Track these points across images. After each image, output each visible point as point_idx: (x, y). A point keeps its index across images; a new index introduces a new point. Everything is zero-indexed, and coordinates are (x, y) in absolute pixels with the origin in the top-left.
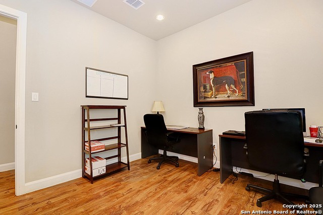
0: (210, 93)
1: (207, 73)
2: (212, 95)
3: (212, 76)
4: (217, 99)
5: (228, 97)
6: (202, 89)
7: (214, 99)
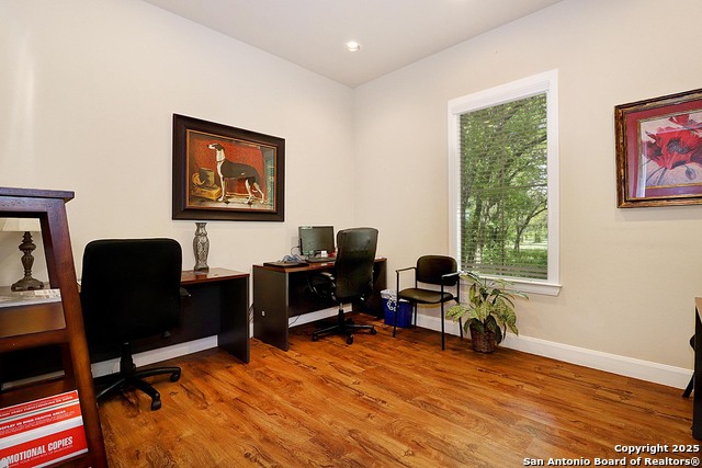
0: (215, 192)
1: (211, 147)
2: (219, 195)
3: (221, 156)
4: (230, 206)
5: (250, 203)
6: (197, 180)
7: (222, 205)
